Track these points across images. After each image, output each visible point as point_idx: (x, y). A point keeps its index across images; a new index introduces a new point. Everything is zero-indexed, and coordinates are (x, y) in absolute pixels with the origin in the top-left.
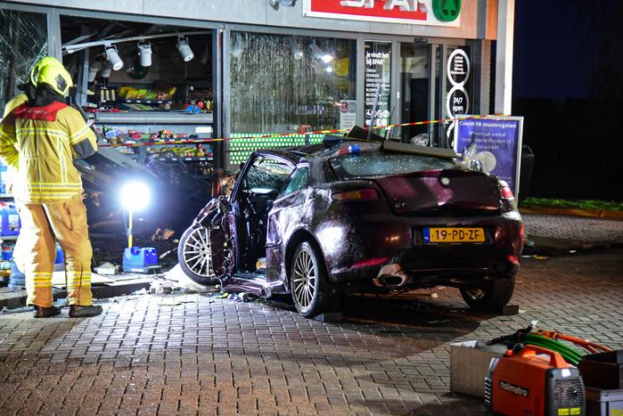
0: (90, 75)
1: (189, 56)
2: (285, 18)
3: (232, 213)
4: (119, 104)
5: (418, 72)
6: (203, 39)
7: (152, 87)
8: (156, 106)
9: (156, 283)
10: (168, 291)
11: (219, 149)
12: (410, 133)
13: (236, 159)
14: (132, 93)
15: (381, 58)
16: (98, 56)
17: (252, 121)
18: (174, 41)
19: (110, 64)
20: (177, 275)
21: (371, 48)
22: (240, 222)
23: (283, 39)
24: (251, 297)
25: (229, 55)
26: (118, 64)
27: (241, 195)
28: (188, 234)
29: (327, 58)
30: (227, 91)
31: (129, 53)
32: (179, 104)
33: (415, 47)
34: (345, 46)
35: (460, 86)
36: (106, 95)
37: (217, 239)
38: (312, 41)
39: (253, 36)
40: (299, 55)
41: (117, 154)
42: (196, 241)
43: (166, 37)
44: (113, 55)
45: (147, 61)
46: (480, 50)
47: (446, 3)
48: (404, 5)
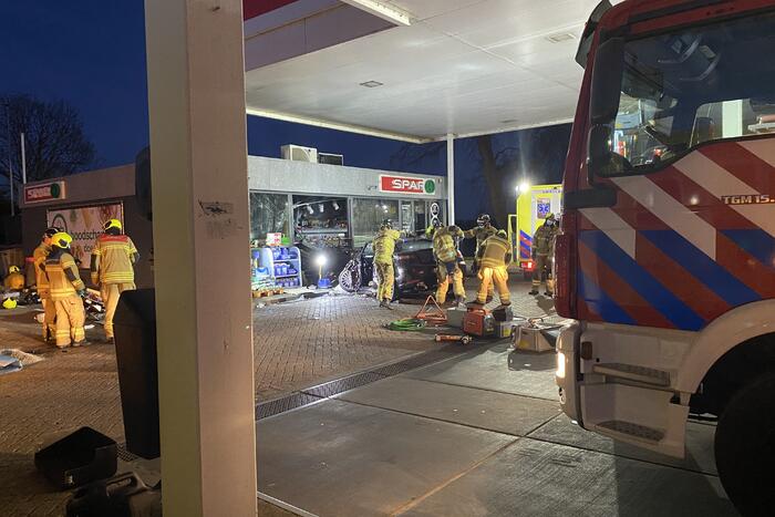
0: (299, 216)
1: (337, 208)
2: (372, 193)
3: (359, 265)
4: (309, 226)
5: (420, 212)
6: (342, 201)
7: (322, 219)
8: (323, 227)
9: (331, 292)
10: (336, 295)
11: (349, 240)
12: (419, 234)
13: (356, 245)
14: (314, 222)
15: (407, 207)
16: (303, 209)
17: (361, 231)
18: (331, 202)
19: (308, 212)
20: (339, 288)
21: (404, 203)
22: (362, 268)
23: (371, 200)
24: (368, 296)
25: (352, 206)
26: (312, 212)
27: (363, 259)
28: (343, 273)
29: (385, 207)
30: (352, 220)
31: (316, 208)
32: (331, 225)
33: (419, 202)
34: (394, 203)
35: (436, 216)
36: (304, 223)
37: (353, 274)
38: (380, 201)
39: (360, 200)
40: (377, 206)
41: (310, 245)
42: (346, 276)
43: (328, 201)
44: (309, 208)
45: (322, 210)
46: (442, 203)
47: (430, 187)
48: (416, 188)
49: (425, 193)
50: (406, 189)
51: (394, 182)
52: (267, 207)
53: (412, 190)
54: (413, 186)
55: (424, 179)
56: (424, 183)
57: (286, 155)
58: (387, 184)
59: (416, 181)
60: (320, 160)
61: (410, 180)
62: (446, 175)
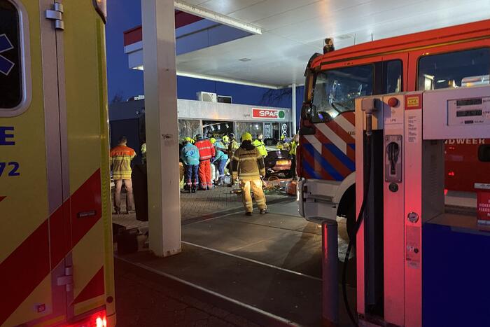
0: (207, 132)
1: (228, 127)
2: (248, 119)
5: (276, 129)
6: (231, 124)
7: (220, 133)
14: (215, 135)
15: (268, 126)
16: (209, 128)
18: (225, 124)
19: (211, 129)
21: (266, 124)
23: (248, 123)
25: (236, 126)
26: (213, 129)
29: (257, 126)
31: (215, 127)
33: (276, 124)
34: (261, 124)
36: (209, 135)
38: (254, 123)
39: (241, 122)
40: (251, 126)
43: (223, 124)
44: (212, 127)
45: (219, 128)
46: (289, 124)
47: (281, 115)
48: (273, 115)
49: (278, 118)
50: (267, 116)
51: (260, 112)
52: (189, 127)
53: (271, 117)
54: (272, 114)
55: (278, 110)
56: (278, 112)
57: (200, 98)
58: (256, 113)
59: (273, 112)
60: (219, 100)
61: (270, 111)
62: (291, 107)
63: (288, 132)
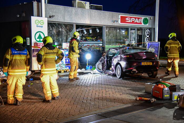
1: (98, 31)
2: (116, 24)
3: (106, 59)
4: (86, 40)
5: (140, 34)
6: (101, 28)
7: (92, 37)
8: (92, 40)
9: (92, 72)
10: (94, 73)
11: (104, 48)
12: (138, 45)
13: (106, 50)
14: (88, 38)
15: (133, 31)
16: (82, 32)
17: (109, 43)
18: (96, 29)
19: (84, 33)
20: (96, 71)
21: (131, 29)
22: (107, 61)
23: (115, 28)
24: (109, 75)
25: (105, 31)
26: (86, 33)
27: (107, 56)
28: (97, 63)
29: (123, 31)
30: (105, 38)
31: (88, 31)
32: (96, 40)
33: (140, 29)
34: (127, 29)
35: (148, 36)
36: (84, 38)
37: (103, 64)
38: (121, 28)
39: (110, 27)
40: (118, 31)
41: (85, 49)
42: (99, 65)
43: (94, 28)
44: (85, 31)
45: (91, 32)
46: (152, 30)
47: (146, 21)
48: (138, 22)
49: (143, 24)
50: (133, 22)
51: (127, 19)
52: (64, 30)
53: (136, 23)
54: (137, 21)
55: (143, 18)
56: (142, 19)
57: (75, 5)
58: (123, 20)
59: (138, 18)
60: (91, 8)
61: (135, 18)
63: (151, 36)
